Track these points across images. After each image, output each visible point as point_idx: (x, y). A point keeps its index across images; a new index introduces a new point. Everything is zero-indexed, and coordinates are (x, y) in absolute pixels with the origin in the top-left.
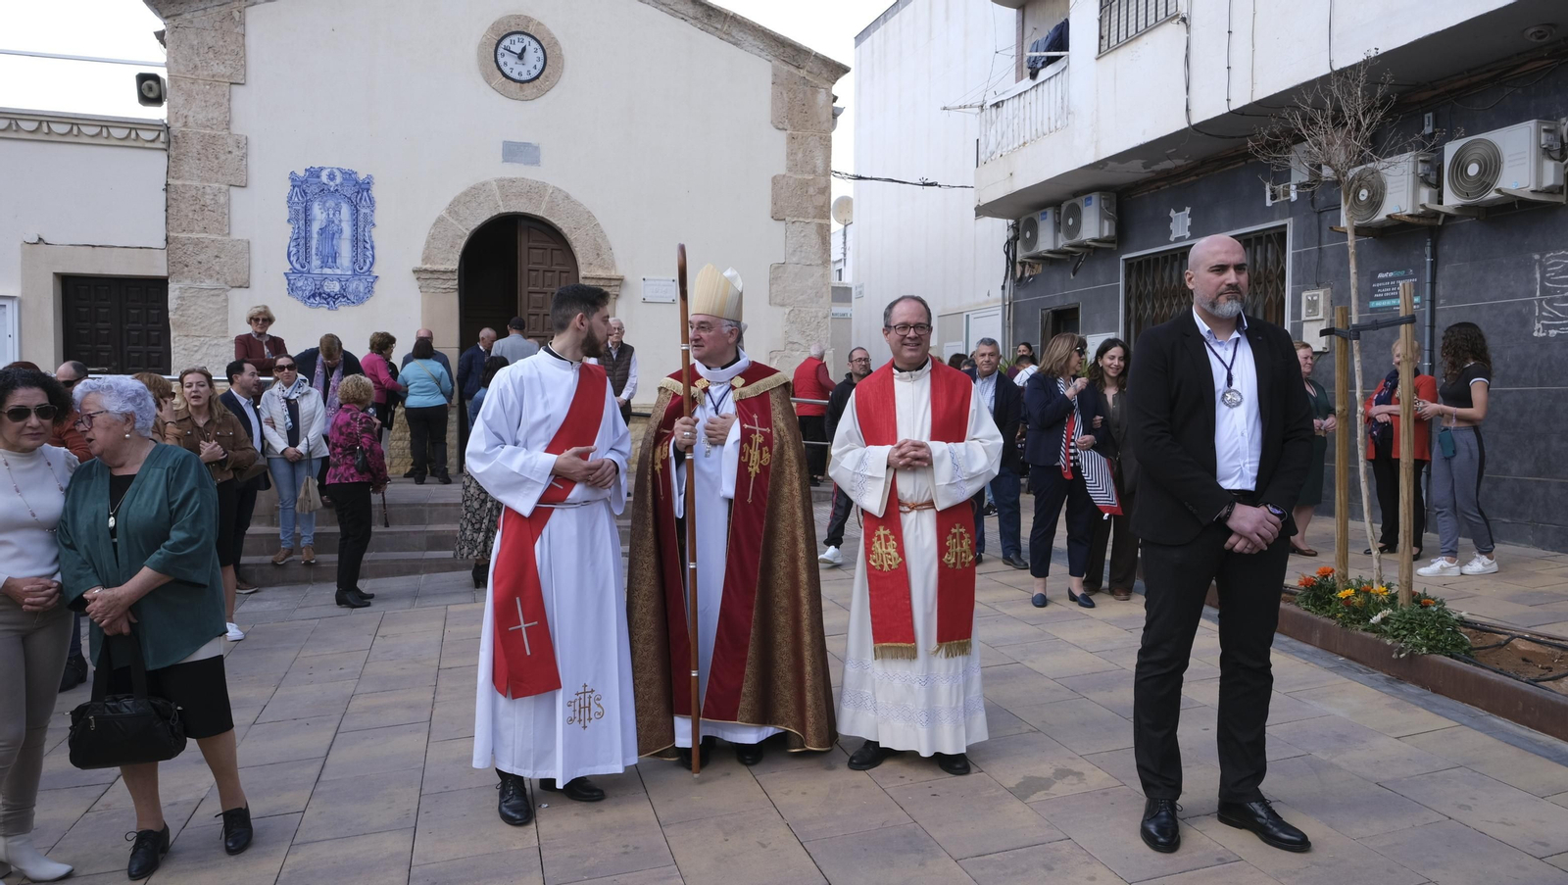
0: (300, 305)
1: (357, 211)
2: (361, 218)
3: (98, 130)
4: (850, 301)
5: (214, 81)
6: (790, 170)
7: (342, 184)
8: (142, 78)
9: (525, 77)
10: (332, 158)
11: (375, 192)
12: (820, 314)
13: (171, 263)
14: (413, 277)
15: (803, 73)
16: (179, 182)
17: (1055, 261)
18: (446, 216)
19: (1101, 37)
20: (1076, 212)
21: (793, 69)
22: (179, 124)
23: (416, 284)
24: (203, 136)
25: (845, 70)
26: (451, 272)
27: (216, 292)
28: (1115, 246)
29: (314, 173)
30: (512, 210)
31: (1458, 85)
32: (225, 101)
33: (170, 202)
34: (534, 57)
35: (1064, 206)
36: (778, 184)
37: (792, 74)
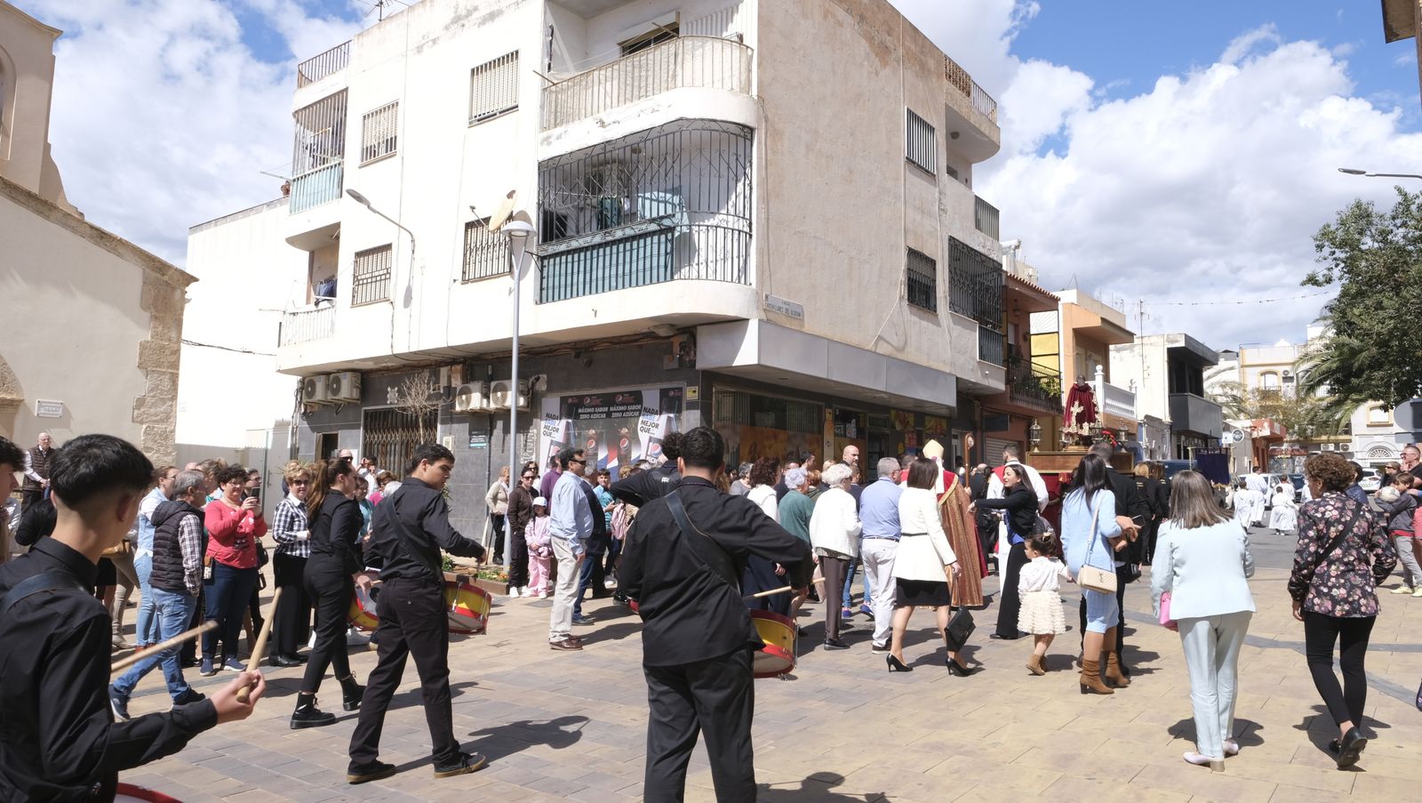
6: (153, 338)
12: (168, 430)
15: (165, 279)
17: (325, 406)
19: (353, 297)
20: (338, 382)
21: (159, 276)
25: (195, 279)
28: (359, 402)
31: (500, 356)
35: (332, 376)
36: (143, 346)
37: (158, 279)
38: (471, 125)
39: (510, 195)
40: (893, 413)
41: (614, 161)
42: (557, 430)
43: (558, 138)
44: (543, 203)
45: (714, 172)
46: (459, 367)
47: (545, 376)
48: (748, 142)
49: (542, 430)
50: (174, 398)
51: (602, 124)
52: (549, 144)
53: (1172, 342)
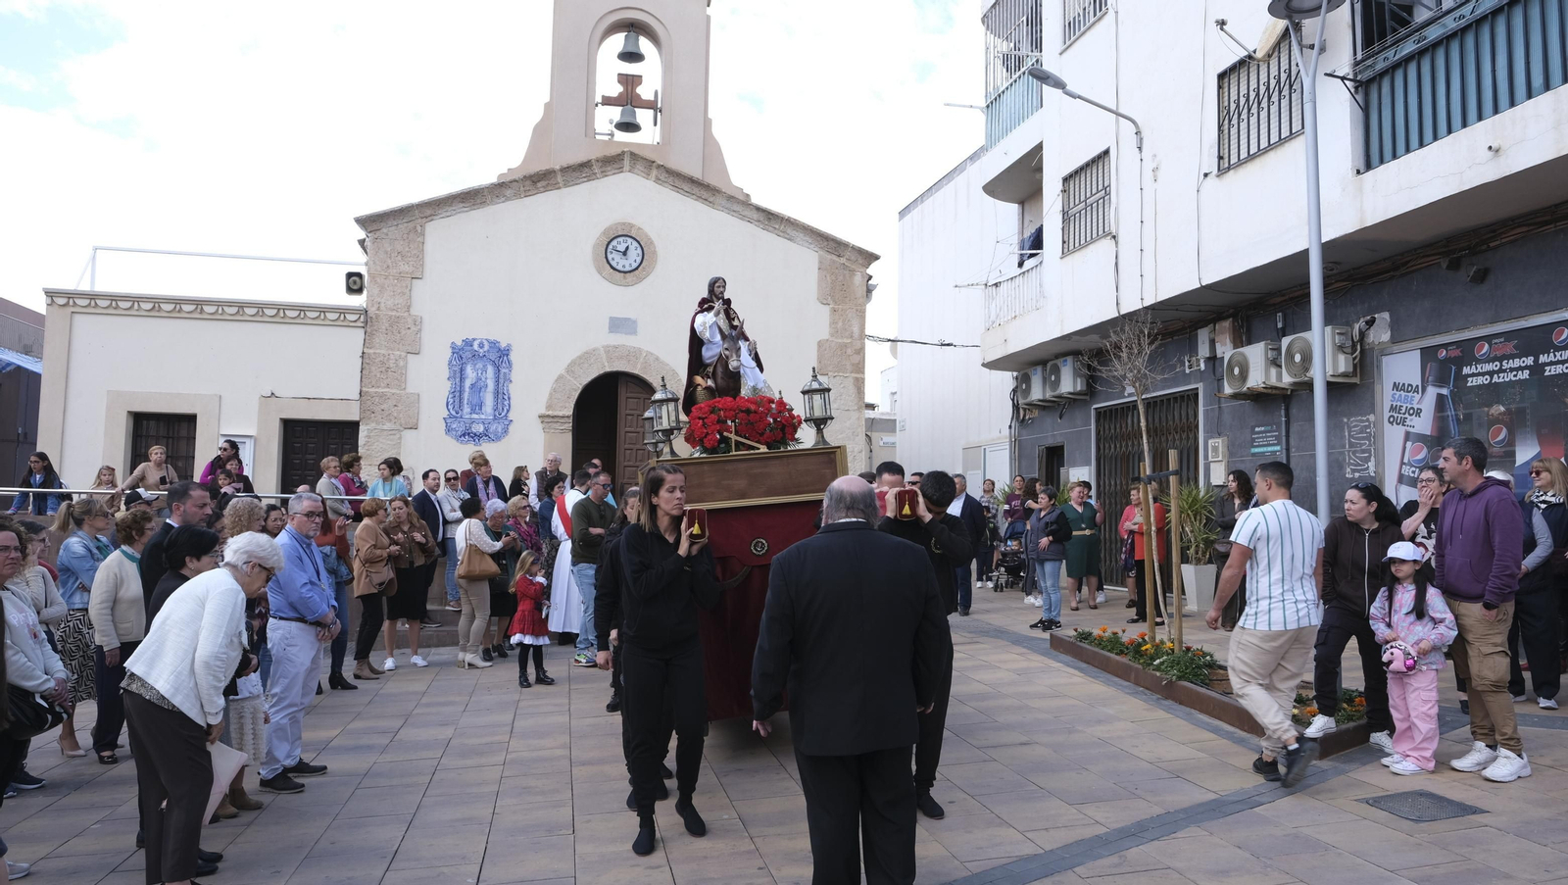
0: (454, 442)
1: (499, 371)
2: (501, 376)
3: (318, 314)
4: (895, 432)
5: (400, 276)
6: (832, 335)
7: (488, 351)
8: (350, 275)
9: (628, 269)
10: (482, 331)
11: (513, 357)
12: (856, 449)
13: (362, 411)
14: (539, 421)
15: (843, 260)
16: (371, 351)
17: (1045, 406)
18: (565, 374)
19: (1064, 242)
20: (1056, 371)
21: (835, 258)
22: (374, 309)
23: (540, 426)
24: (391, 317)
25: (876, 258)
26: (568, 417)
27: (393, 432)
28: (1088, 398)
29: (468, 343)
30: (615, 370)
31: (1296, 294)
32: (407, 291)
33: (365, 365)
34: (634, 254)
35: (1049, 365)
36: (822, 346)
37: (834, 261)
42: (1418, 413)
46: (1227, 324)
47: (1386, 315)
49: (1386, 414)
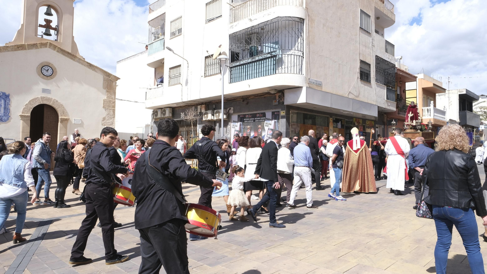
1: (6, 101)
2: (6, 103)
6: (107, 98)
7: (2, 95)
9: (48, 75)
11: (10, 97)
14: (20, 117)
15: (110, 79)
18: (28, 104)
19: (169, 83)
20: (165, 111)
21: (108, 78)
25: (119, 79)
30: (44, 103)
34: (50, 72)
35: (163, 109)
36: (104, 101)
38: (206, 23)
39: (220, 47)
40: (354, 119)
41: (255, 33)
42: (237, 126)
43: (235, 26)
44: (231, 49)
45: (290, 35)
46: (204, 106)
47: (232, 108)
48: (302, 24)
49: (232, 126)
50: (114, 117)
51: (251, 20)
52: (233, 28)
53: (461, 92)
